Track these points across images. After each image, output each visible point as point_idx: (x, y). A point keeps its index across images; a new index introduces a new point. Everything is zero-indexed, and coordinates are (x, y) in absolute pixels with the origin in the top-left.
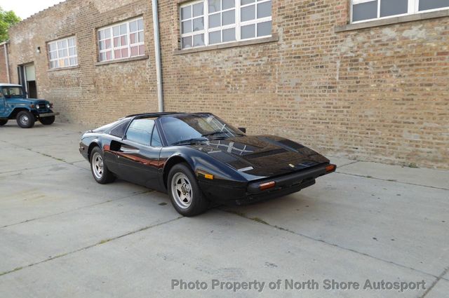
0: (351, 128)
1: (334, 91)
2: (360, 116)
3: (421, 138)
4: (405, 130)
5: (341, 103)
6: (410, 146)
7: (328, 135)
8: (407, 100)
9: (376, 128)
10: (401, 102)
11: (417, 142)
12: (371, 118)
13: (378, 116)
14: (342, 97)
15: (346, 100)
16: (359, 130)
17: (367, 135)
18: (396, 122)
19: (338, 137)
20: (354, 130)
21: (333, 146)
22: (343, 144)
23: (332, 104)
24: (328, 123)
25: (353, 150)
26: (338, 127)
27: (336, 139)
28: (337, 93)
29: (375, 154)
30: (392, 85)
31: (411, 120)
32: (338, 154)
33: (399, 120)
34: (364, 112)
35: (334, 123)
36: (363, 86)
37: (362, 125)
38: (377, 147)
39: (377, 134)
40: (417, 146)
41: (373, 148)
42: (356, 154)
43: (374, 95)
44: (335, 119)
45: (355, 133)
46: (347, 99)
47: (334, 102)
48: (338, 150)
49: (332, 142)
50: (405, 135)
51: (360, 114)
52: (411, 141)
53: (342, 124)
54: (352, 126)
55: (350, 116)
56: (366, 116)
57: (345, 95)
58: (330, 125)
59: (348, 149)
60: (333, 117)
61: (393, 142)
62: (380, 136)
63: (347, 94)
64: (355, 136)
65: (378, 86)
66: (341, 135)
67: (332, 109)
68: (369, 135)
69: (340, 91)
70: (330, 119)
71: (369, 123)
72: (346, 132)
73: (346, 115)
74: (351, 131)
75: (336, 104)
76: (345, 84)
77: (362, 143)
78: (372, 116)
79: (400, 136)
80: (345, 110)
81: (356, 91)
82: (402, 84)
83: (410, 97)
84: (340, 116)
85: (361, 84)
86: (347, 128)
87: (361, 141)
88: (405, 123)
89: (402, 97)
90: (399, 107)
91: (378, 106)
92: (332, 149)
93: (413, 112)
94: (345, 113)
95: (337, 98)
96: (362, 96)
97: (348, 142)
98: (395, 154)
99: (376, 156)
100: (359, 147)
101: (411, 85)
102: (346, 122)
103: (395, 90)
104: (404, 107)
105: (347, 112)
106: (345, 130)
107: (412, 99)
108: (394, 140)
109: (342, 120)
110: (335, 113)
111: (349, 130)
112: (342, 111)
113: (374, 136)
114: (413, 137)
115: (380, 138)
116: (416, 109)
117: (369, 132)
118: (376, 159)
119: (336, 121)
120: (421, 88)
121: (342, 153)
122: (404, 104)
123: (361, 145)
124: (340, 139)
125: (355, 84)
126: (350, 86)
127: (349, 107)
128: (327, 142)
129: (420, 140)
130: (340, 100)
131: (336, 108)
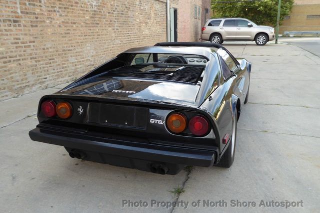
0: (39, 61)
1: (19, 25)
2: (44, 49)
3: (77, 59)
4: (69, 55)
5: (28, 38)
6: (73, 66)
7: (21, 73)
8: (67, 33)
9: (54, 57)
10: (64, 35)
11: (75, 62)
12: (50, 50)
13: (54, 48)
14: (27, 32)
15: (30, 35)
16: (45, 62)
17: (50, 65)
18: (64, 51)
19: (31, 72)
20: (42, 63)
21: (29, 82)
22: (36, 78)
23: (19, 39)
24: (19, 60)
25: (44, 80)
26: (29, 62)
27: (29, 74)
28: (22, 28)
29: (58, 78)
30: (58, 22)
31: (71, 48)
32: (34, 88)
33: (65, 49)
34: (45, 45)
35: (25, 59)
36: (41, 22)
37: (46, 57)
38: (58, 72)
39: (56, 62)
40: (76, 65)
41: (55, 74)
42: (47, 83)
43: (49, 30)
44: (24, 55)
45: (43, 64)
46: (31, 33)
47: (21, 37)
48: (33, 85)
49: (26, 79)
50: (70, 59)
51: (43, 47)
52: (73, 63)
53: (31, 59)
54: (40, 59)
55: (36, 50)
56: (48, 48)
57: (30, 30)
58: (21, 62)
59: (40, 80)
60: (22, 53)
61: (65, 66)
62: (58, 63)
63: (31, 28)
64: (43, 68)
65: (51, 22)
66: (33, 69)
67: (20, 45)
68: (52, 64)
69: (25, 26)
70: (20, 56)
71: (50, 54)
72: (36, 65)
73: (33, 50)
74: (40, 63)
75: (23, 39)
76: (27, 19)
77: (48, 72)
78: (51, 48)
79: (68, 60)
80: (32, 44)
81: (36, 26)
82: (63, 22)
83: (68, 31)
84: (29, 51)
85: (39, 19)
86: (36, 62)
87: (48, 71)
88: (68, 50)
89: (65, 31)
90: (64, 39)
91: (53, 39)
92: (28, 86)
93: (70, 42)
94: (32, 48)
95: (23, 32)
96: (42, 31)
97: (39, 74)
98: (67, 75)
99: (58, 80)
100: (48, 76)
101: (67, 23)
102: (34, 56)
103: (60, 26)
104: (67, 39)
105: (34, 46)
106: (35, 63)
107: (69, 33)
108: (65, 64)
109: (31, 54)
110: (24, 49)
111: (37, 63)
112: (29, 46)
113: (55, 64)
114: (73, 60)
115: (58, 65)
116: (71, 40)
117: (51, 61)
118: (59, 82)
119: (26, 57)
120: (71, 25)
121: (37, 87)
122: (66, 37)
123: (48, 74)
124: (33, 73)
125: (35, 19)
126: (31, 22)
127: (34, 42)
128: (22, 80)
129: (76, 61)
130: (26, 34)
131: (24, 43)
